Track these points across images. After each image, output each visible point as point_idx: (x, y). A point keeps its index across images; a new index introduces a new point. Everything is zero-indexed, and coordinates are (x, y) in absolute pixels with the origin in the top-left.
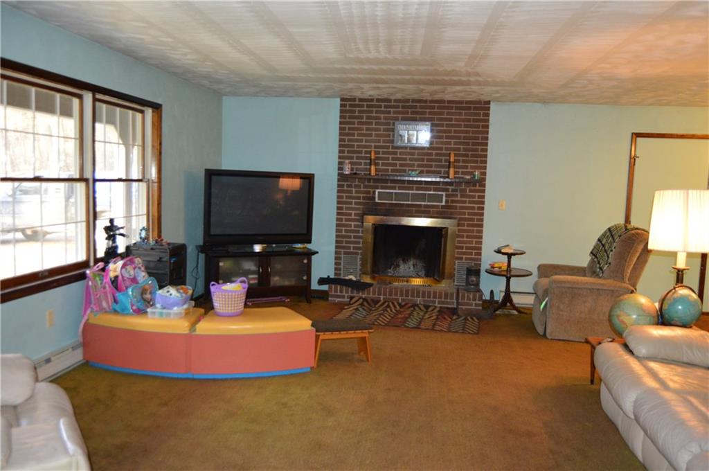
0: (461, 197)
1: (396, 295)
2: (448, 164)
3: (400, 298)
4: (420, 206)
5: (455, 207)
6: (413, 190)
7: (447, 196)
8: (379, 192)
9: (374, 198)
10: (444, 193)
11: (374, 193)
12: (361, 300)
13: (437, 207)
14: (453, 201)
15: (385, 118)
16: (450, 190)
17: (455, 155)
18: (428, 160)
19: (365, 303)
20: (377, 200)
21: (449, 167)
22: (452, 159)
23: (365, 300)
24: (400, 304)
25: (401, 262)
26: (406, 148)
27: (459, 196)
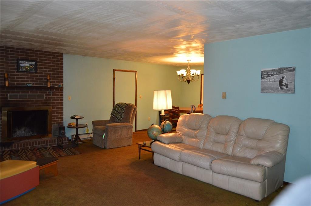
0: (53, 96)
1: (27, 145)
2: (46, 80)
3: (30, 147)
4: (33, 101)
5: (50, 100)
6: (29, 93)
7: (46, 95)
8: (10, 95)
9: (7, 98)
10: (45, 94)
11: (7, 95)
12: (9, 152)
13: (42, 101)
14: (49, 98)
15: (11, 57)
16: (47, 92)
17: (50, 77)
18: (36, 79)
19: (11, 153)
20: (9, 99)
21: (47, 82)
22: (49, 78)
23: (11, 151)
24: (30, 150)
25: (17, 130)
26: (24, 72)
27: (52, 95)
